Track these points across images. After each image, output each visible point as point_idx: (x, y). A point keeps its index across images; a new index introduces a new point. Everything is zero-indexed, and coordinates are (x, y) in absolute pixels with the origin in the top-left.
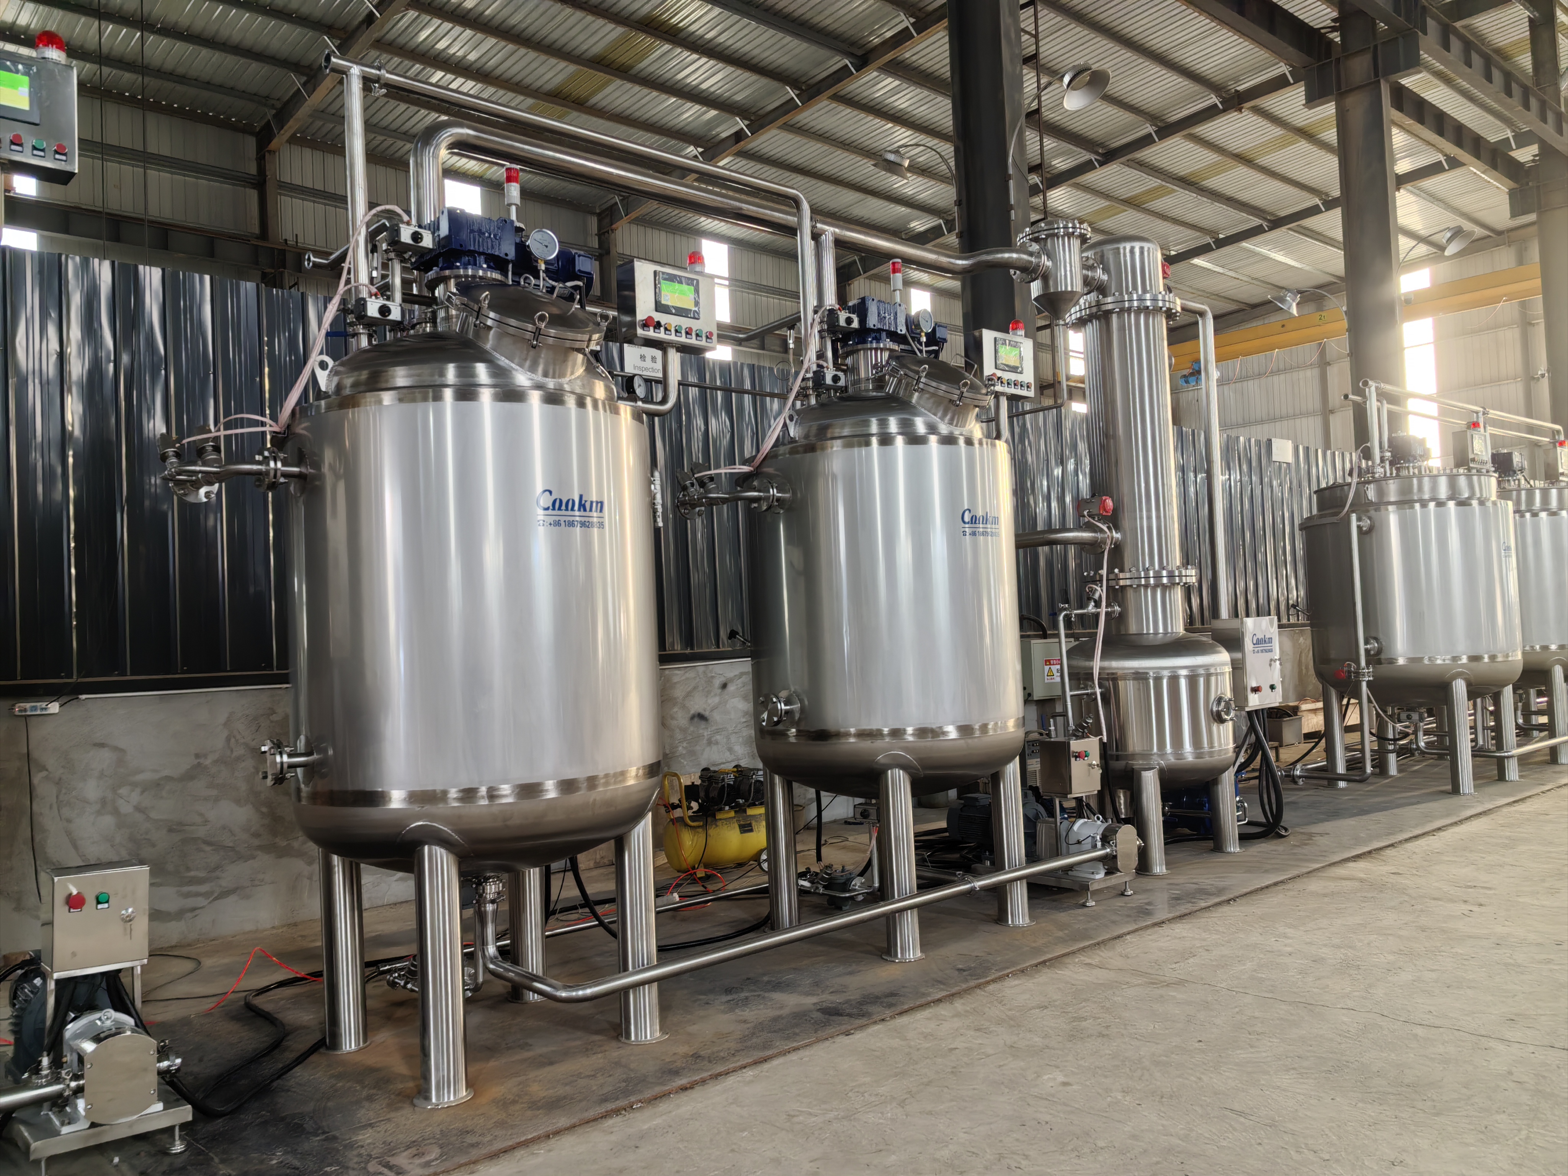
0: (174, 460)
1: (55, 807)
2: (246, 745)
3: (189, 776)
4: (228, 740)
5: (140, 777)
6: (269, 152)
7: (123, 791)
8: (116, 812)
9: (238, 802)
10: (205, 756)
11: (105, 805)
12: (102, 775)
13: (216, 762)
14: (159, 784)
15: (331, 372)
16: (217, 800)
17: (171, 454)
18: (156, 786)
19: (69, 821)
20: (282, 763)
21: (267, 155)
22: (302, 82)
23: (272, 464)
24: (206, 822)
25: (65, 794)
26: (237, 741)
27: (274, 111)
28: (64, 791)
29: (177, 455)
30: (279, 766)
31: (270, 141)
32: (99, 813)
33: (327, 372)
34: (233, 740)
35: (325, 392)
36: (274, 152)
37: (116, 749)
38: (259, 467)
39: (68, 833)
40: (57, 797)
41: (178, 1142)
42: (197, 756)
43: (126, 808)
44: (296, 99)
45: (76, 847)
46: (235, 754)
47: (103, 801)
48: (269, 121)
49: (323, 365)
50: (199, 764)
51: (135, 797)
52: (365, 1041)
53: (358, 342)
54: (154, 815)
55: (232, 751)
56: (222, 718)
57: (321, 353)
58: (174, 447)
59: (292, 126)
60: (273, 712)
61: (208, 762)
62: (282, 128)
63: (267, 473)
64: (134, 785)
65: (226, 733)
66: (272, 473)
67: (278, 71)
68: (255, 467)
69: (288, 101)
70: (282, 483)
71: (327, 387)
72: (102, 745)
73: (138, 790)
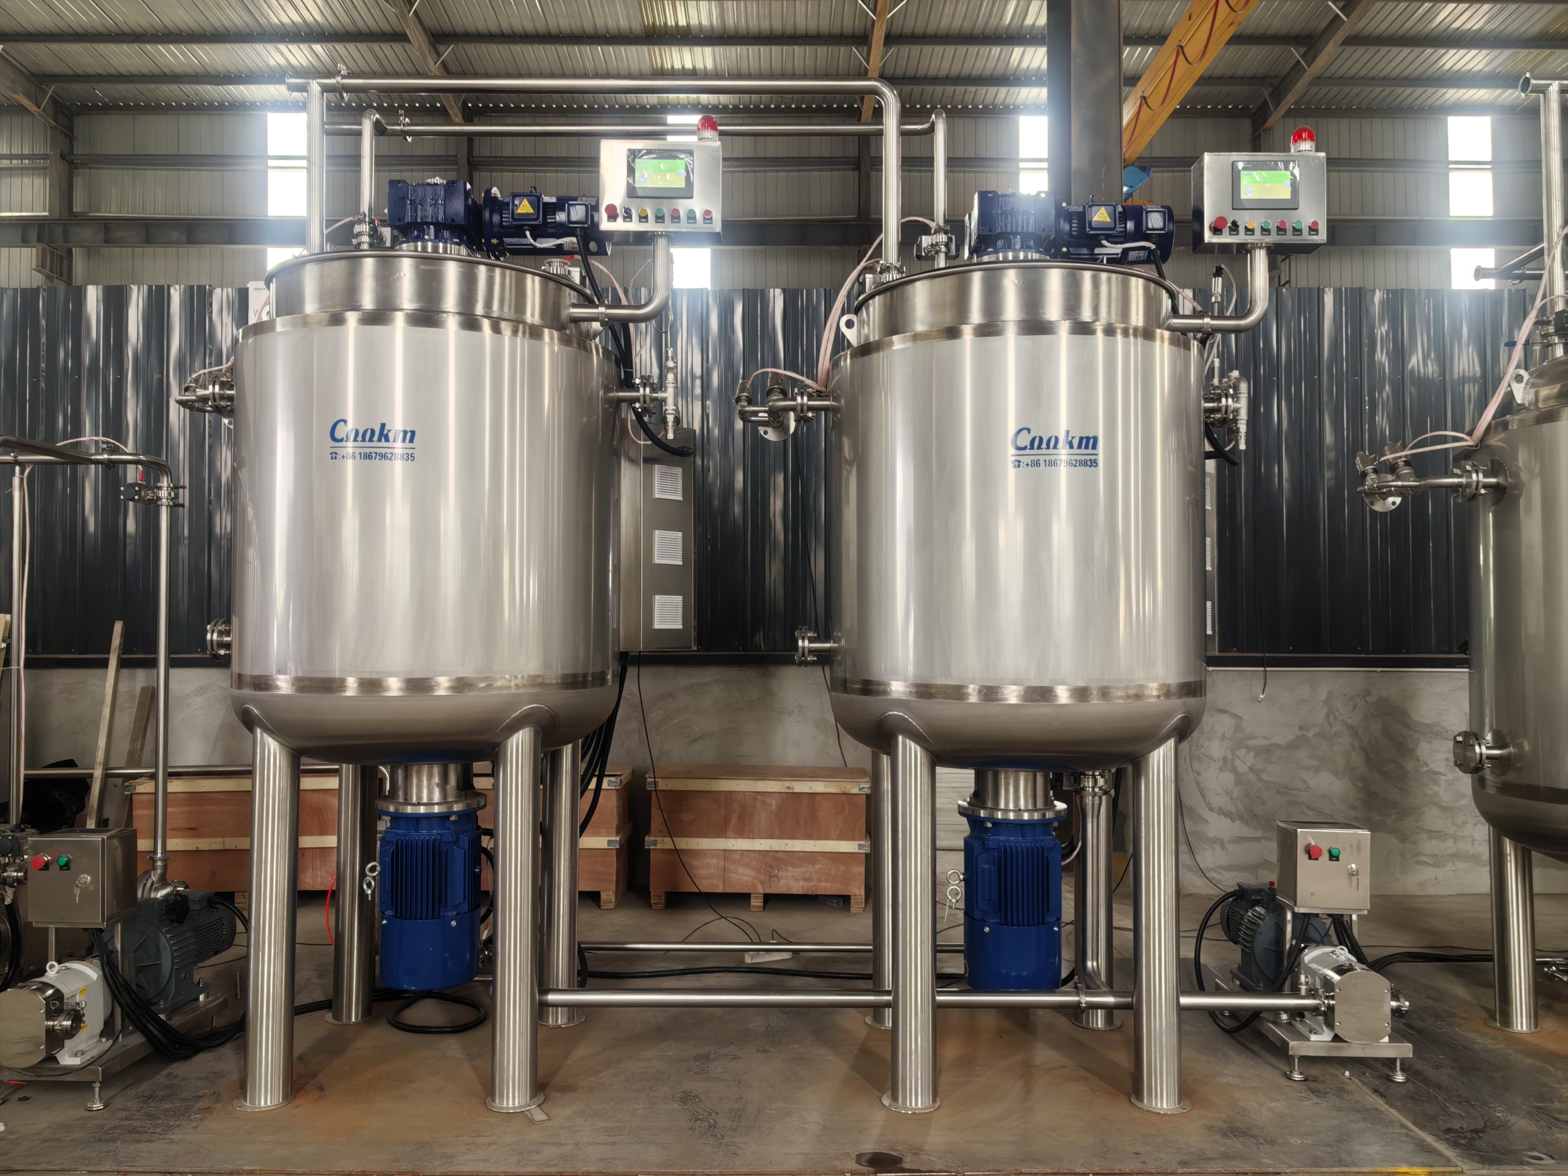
0: (1374, 476)
1: (1188, 759)
2: (1344, 723)
3: (1295, 745)
4: (1328, 715)
5: (1253, 743)
6: (1265, 130)
7: (1241, 753)
8: (1234, 770)
9: (1336, 774)
10: (1308, 729)
11: (1227, 764)
12: (1223, 737)
13: (1316, 735)
14: (1268, 750)
15: (1527, 384)
16: (1317, 770)
17: (1370, 471)
18: (1266, 752)
19: (1198, 773)
20: (1481, 754)
21: (1262, 134)
22: (1302, 53)
23: (1474, 476)
24: (1308, 788)
25: (1196, 750)
26: (1336, 718)
27: (1271, 89)
28: (1195, 747)
29: (1375, 471)
30: (1478, 756)
31: (1266, 120)
32: (1221, 770)
33: (1523, 385)
34: (1332, 716)
35: (1520, 405)
36: (1269, 130)
37: (1235, 716)
38: (1460, 480)
39: (1198, 784)
40: (1190, 753)
41: (1399, 1073)
42: (1301, 728)
43: (1242, 768)
44: (1297, 69)
45: (1203, 796)
46: (1334, 730)
47: (1225, 759)
48: (1266, 101)
49: (1519, 379)
50: (1303, 735)
51: (1250, 759)
52: (1536, 1026)
53: (1553, 352)
54: (1265, 777)
55: (1331, 726)
56: (1323, 696)
57: (1518, 367)
58: (1373, 465)
59: (1289, 101)
60: (1368, 693)
61: (1310, 734)
62: (1279, 104)
63: (1468, 485)
64: (1249, 748)
65: (1326, 709)
66: (1474, 485)
67: (1278, 49)
68: (1456, 480)
69: (1288, 74)
70: (1482, 495)
71: (1523, 399)
72: (1224, 712)
73: (1252, 754)
